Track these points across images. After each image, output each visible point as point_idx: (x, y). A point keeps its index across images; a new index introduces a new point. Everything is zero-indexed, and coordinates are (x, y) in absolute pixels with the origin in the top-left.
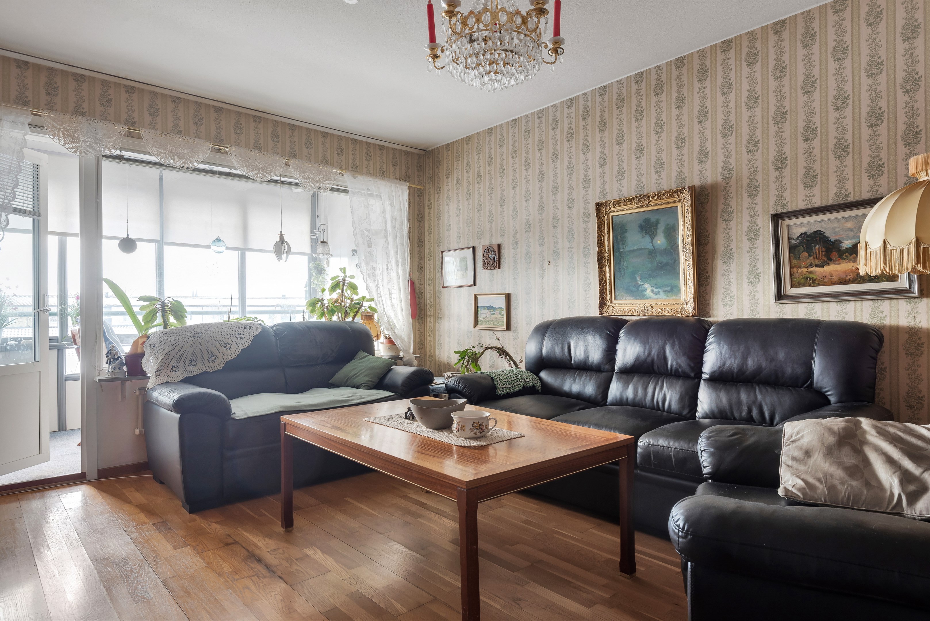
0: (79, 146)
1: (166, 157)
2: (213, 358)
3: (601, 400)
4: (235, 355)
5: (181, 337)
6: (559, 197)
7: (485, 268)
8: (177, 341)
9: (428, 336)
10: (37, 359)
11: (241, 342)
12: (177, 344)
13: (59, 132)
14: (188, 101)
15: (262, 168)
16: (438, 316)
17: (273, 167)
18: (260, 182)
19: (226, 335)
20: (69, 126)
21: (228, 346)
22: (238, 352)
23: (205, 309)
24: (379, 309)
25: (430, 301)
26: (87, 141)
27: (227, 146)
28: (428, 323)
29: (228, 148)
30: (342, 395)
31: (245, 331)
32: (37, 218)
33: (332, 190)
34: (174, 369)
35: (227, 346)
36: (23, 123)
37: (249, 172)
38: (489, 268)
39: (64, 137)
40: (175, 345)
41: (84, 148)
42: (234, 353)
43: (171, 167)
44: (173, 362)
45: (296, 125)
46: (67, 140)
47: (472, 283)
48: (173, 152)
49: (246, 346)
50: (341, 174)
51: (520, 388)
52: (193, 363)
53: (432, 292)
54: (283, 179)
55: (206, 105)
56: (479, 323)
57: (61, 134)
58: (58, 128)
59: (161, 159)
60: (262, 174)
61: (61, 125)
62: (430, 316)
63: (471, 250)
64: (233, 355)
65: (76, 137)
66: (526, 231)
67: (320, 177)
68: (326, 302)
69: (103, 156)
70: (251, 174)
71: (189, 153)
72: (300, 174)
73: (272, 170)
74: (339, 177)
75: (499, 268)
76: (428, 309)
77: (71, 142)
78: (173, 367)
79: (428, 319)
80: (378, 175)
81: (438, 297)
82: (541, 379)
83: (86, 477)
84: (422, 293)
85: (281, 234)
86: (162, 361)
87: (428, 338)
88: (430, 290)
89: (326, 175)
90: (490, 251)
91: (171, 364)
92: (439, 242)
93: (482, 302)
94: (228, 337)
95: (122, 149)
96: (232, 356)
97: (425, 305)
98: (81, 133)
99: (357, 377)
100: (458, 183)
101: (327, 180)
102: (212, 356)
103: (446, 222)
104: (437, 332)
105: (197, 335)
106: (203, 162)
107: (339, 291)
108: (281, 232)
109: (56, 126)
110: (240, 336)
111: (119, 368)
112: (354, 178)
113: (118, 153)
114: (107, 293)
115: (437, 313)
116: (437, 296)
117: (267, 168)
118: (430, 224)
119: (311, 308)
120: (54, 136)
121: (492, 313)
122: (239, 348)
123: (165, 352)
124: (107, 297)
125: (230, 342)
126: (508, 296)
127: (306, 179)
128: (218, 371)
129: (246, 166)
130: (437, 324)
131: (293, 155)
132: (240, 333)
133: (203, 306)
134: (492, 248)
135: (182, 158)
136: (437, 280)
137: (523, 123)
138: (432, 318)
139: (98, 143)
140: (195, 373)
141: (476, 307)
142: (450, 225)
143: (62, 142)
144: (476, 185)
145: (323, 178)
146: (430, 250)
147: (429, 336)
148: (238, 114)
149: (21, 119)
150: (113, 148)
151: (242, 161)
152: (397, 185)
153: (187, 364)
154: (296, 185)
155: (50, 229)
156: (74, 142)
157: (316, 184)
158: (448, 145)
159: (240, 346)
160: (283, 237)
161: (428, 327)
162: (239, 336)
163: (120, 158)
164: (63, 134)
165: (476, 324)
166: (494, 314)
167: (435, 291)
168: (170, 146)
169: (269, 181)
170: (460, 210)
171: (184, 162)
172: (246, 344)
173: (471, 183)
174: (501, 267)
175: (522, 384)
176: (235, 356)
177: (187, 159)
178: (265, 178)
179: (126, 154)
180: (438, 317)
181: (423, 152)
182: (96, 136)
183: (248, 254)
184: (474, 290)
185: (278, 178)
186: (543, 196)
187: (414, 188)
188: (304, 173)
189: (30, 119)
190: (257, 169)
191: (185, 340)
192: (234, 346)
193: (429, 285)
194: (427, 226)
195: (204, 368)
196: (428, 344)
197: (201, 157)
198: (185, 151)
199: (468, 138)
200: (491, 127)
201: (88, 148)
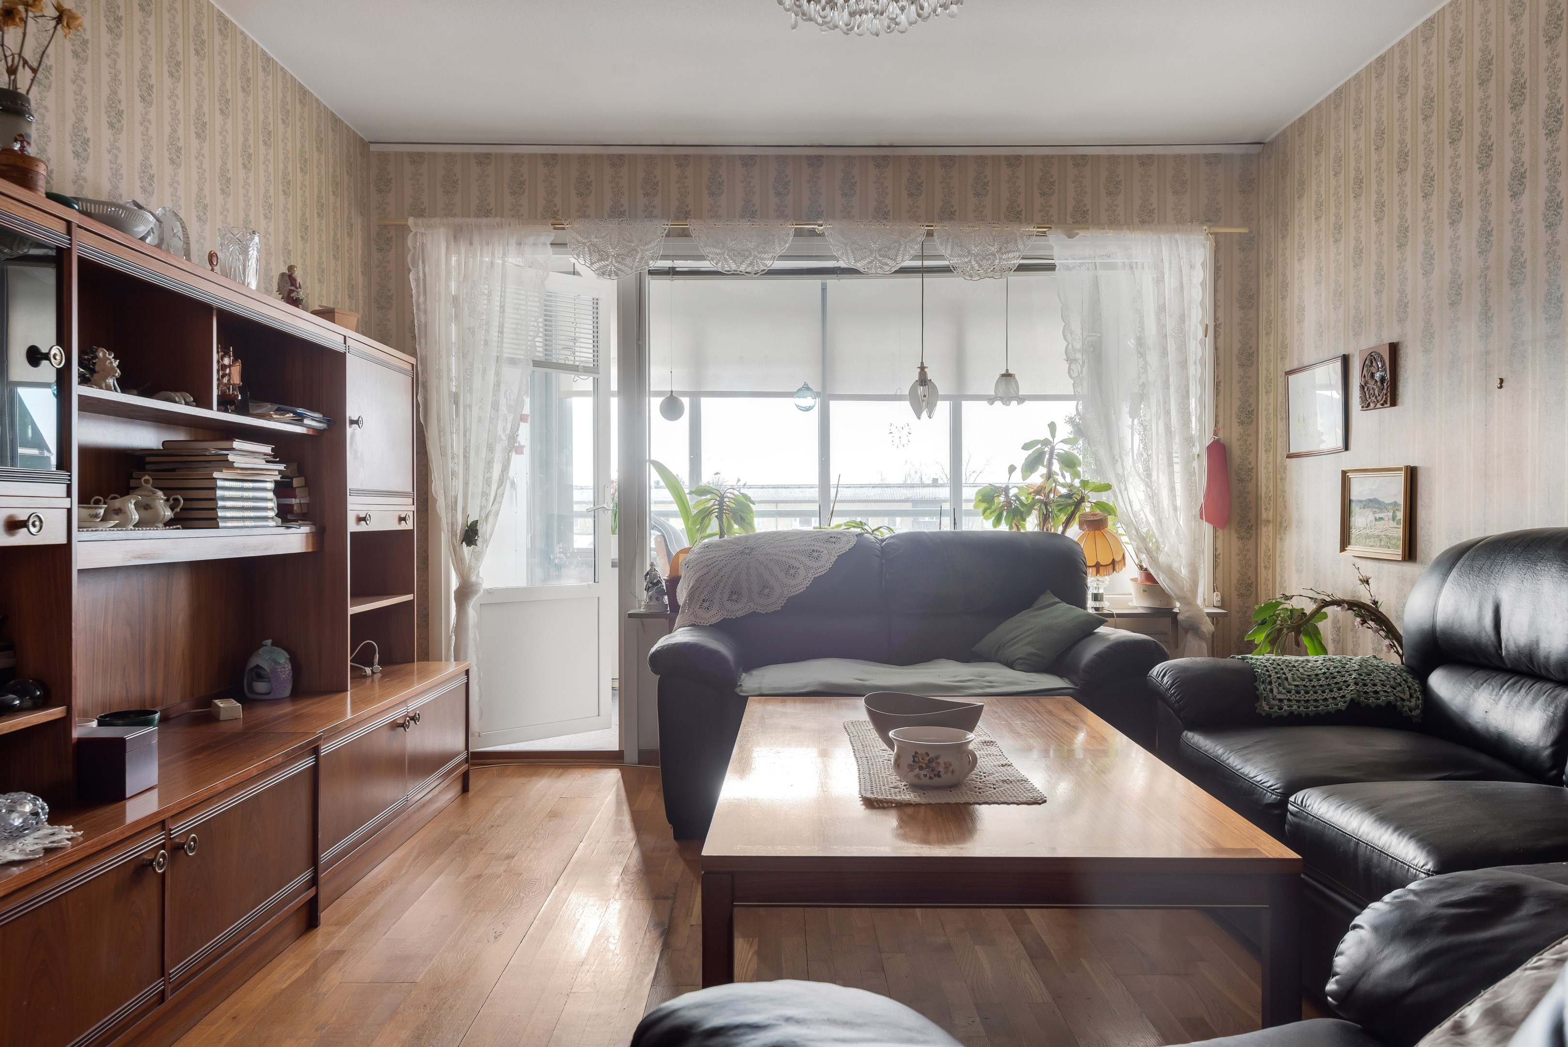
0: (608, 265)
1: (725, 259)
2: (766, 591)
3: (1548, 765)
4: (802, 586)
5: (724, 553)
6: (1525, 199)
7: (1366, 406)
8: (715, 559)
9: (1263, 568)
10: (597, 581)
11: (815, 565)
12: (714, 564)
13: (584, 248)
14: (767, 157)
15: (880, 250)
16: (1281, 523)
17: (901, 245)
18: (877, 276)
19: (793, 551)
20: (596, 237)
21: (792, 571)
22: (807, 583)
23: (782, 507)
24: (1121, 506)
25: (1267, 488)
26: (618, 255)
27: (820, 222)
28: (1264, 539)
29: (821, 225)
30: (955, 677)
31: (825, 545)
32: (596, 376)
33: (1021, 268)
34: (706, 604)
35: (790, 570)
36: (545, 244)
37: (856, 261)
38: (1372, 405)
39: (591, 255)
40: (712, 566)
41: (614, 266)
42: (801, 583)
43: (733, 274)
44: (705, 593)
45: (954, 156)
46: (594, 259)
47: (1340, 444)
48: (734, 250)
49: (822, 572)
50: (1044, 234)
51: (1342, 705)
52: (735, 597)
53: (1271, 469)
54: (927, 263)
55: (795, 157)
56: (1353, 540)
57: (586, 249)
58: (583, 243)
59: (717, 264)
60: (880, 262)
61: (587, 238)
62: (1268, 521)
63: (1338, 365)
64: (800, 587)
65: (604, 252)
66: (1452, 304)
67: (993, 249)
68: (1013, 492)
69: (652, 273)
70: (859, 266)
71: (758, 246)
72: (952, 248)
73: (899, 250)
74: (1041, 242)
75: (1394, 403)
76: (1263, 507)
77: (599, 260)
78: (704, 601)
79: (1264, 529)
80: (1136, 220)
81: (1282, 479)
82: (1426, 690)
83: (623, 758)
84: (1251, 470)
85: (922, 368)
86: (691, 591)
87: (1263, 573)
88: (1267, 463)
89: (1007, 243)
90: (1374, 364)
91: (702, 597)
92: (1283, 350)
93: (1360, 489)
94: (794, 555)
95: (674, 258)
96: (795, 589)
97: (1257, 497)
98: (611, 244)
99: (1015, 644)
100: (1319, 204)
101: (1008, 252)
102: (764, 587)
103: (1296, 301)
104: (1278, 560)
105: (747, 551)
106: (782, 257)
107: (1042, 470)
108: (922, 363)
109: (580, 239)
110: (815, 554)
111: (657, 599)
112: (1070, 236)
113: (667, 264)
114: (658, 482)
115: (1278, 515)
116: (1279, 476)
117: (889, 249)
118: (1268, 312)
119: (984, 505)
120: (578, 256)
121: (1378, 516)
122: (810, 575)
123: (697, 576)
124: (656, 488)
125: (796, 564)
126: (1412, 475)
127: (964, 256)
128: (775, 613)
129: (853, 252)
130: (1278, 540)
131: (948, 214)
132: (815, 548)
133: (777, 502)
134: (1379, 354)
135: (748, 257)
136: (1279, 440)
137: (1449, 23)
138: (1271, 527)
139: (632, 255)
140: (740, 614)
141: (1347, 502)
142: (1303, 309)
143: (588, 263)
144: (1353, 204)
145: (1001, 249)
146: (1268, 370)
147: (1265, 567)
148: (849, 159)
149: (543, 239)
150: (652, 259)
151: (846, 244)
152: (1177, 236)
153: (726, 597)
154: (946, 270)
155: (653, 388)
156: (601, 260)
157: (984, 262)
158: (1302, 119)
159: (812, 571)
160: (925, 373)
161: (1263, 547)
162: (813, 554)
163: (672, 272)
164: (589, 250)
165: (1345, 541)
166: (1381, 519)
167: (1275, 465)
168: (731, 241)
169: (896, 272)
170: (1321, 269)
171: (751, 264)
172: (822, 569)
173: (1342, 200)
174: (1400, 400)
175: (1348, 697)
176: (802, 588)
177: (755, 256)
178: (887, 268)
179: (680, 264)
180: (1281, 526)
181: (1257, 149)
182: (630, 244)
183: (967, 406)
184: (1347, 461)
185: (918, 263)
186: (1490, 204)
187: (1231, 234)
188: (961, 246)
189: (552, 236)
190: (871, 254)
191: (727, 559)
192: (802, 571)
193: (1266, 451)
194: (1263, 315)
195: (753, 606)
196: (1263, 587)
197: (779, 251)
198: (751, 245)
199: (1339, 92)
200: (1382, 52)
201: (620, 266)
